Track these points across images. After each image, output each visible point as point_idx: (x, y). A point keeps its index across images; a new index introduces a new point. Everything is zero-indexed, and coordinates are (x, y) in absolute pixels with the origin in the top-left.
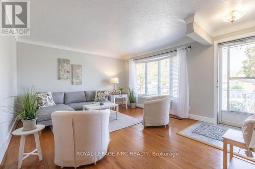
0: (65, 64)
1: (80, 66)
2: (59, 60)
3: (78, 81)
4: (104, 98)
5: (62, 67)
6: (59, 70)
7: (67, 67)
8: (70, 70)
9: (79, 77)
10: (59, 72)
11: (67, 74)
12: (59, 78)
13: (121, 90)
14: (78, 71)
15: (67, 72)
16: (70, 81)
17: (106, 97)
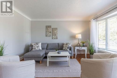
0: (49, 28)
1: (56, 29)
2: (46, 26)
3: (55, 37)
4: (67, 48)
5: (48, 30)
6: (46, 31)
7: (50, 30)
8: (51, 31)
9: (56, 34)
10: (46, 33)
11: (50, 33)
12: (46, 36)
13: (83, 43)
14: (55, 31)
15: (50, 32)
16: (51, 37)
17: (68, 48)
